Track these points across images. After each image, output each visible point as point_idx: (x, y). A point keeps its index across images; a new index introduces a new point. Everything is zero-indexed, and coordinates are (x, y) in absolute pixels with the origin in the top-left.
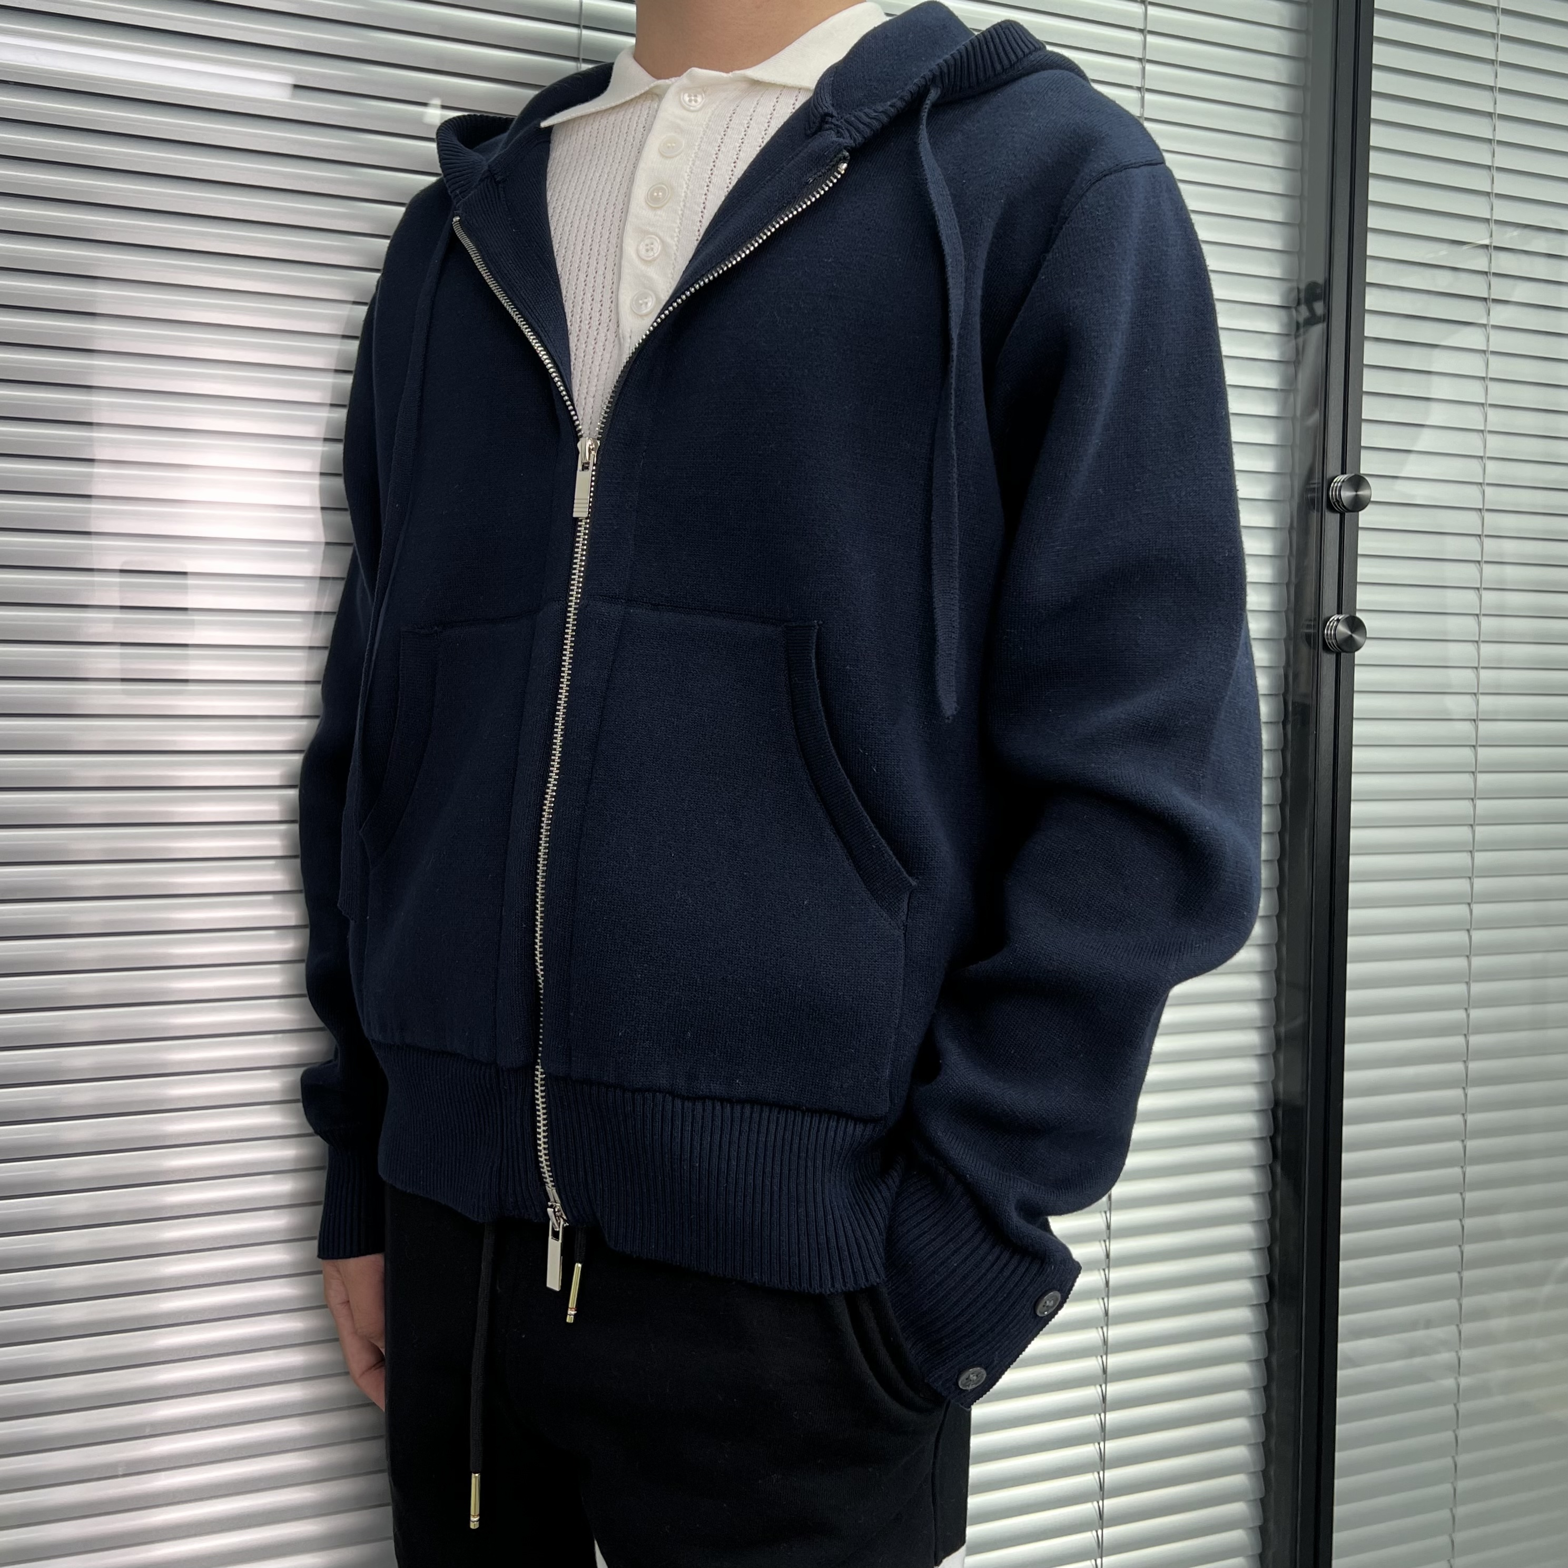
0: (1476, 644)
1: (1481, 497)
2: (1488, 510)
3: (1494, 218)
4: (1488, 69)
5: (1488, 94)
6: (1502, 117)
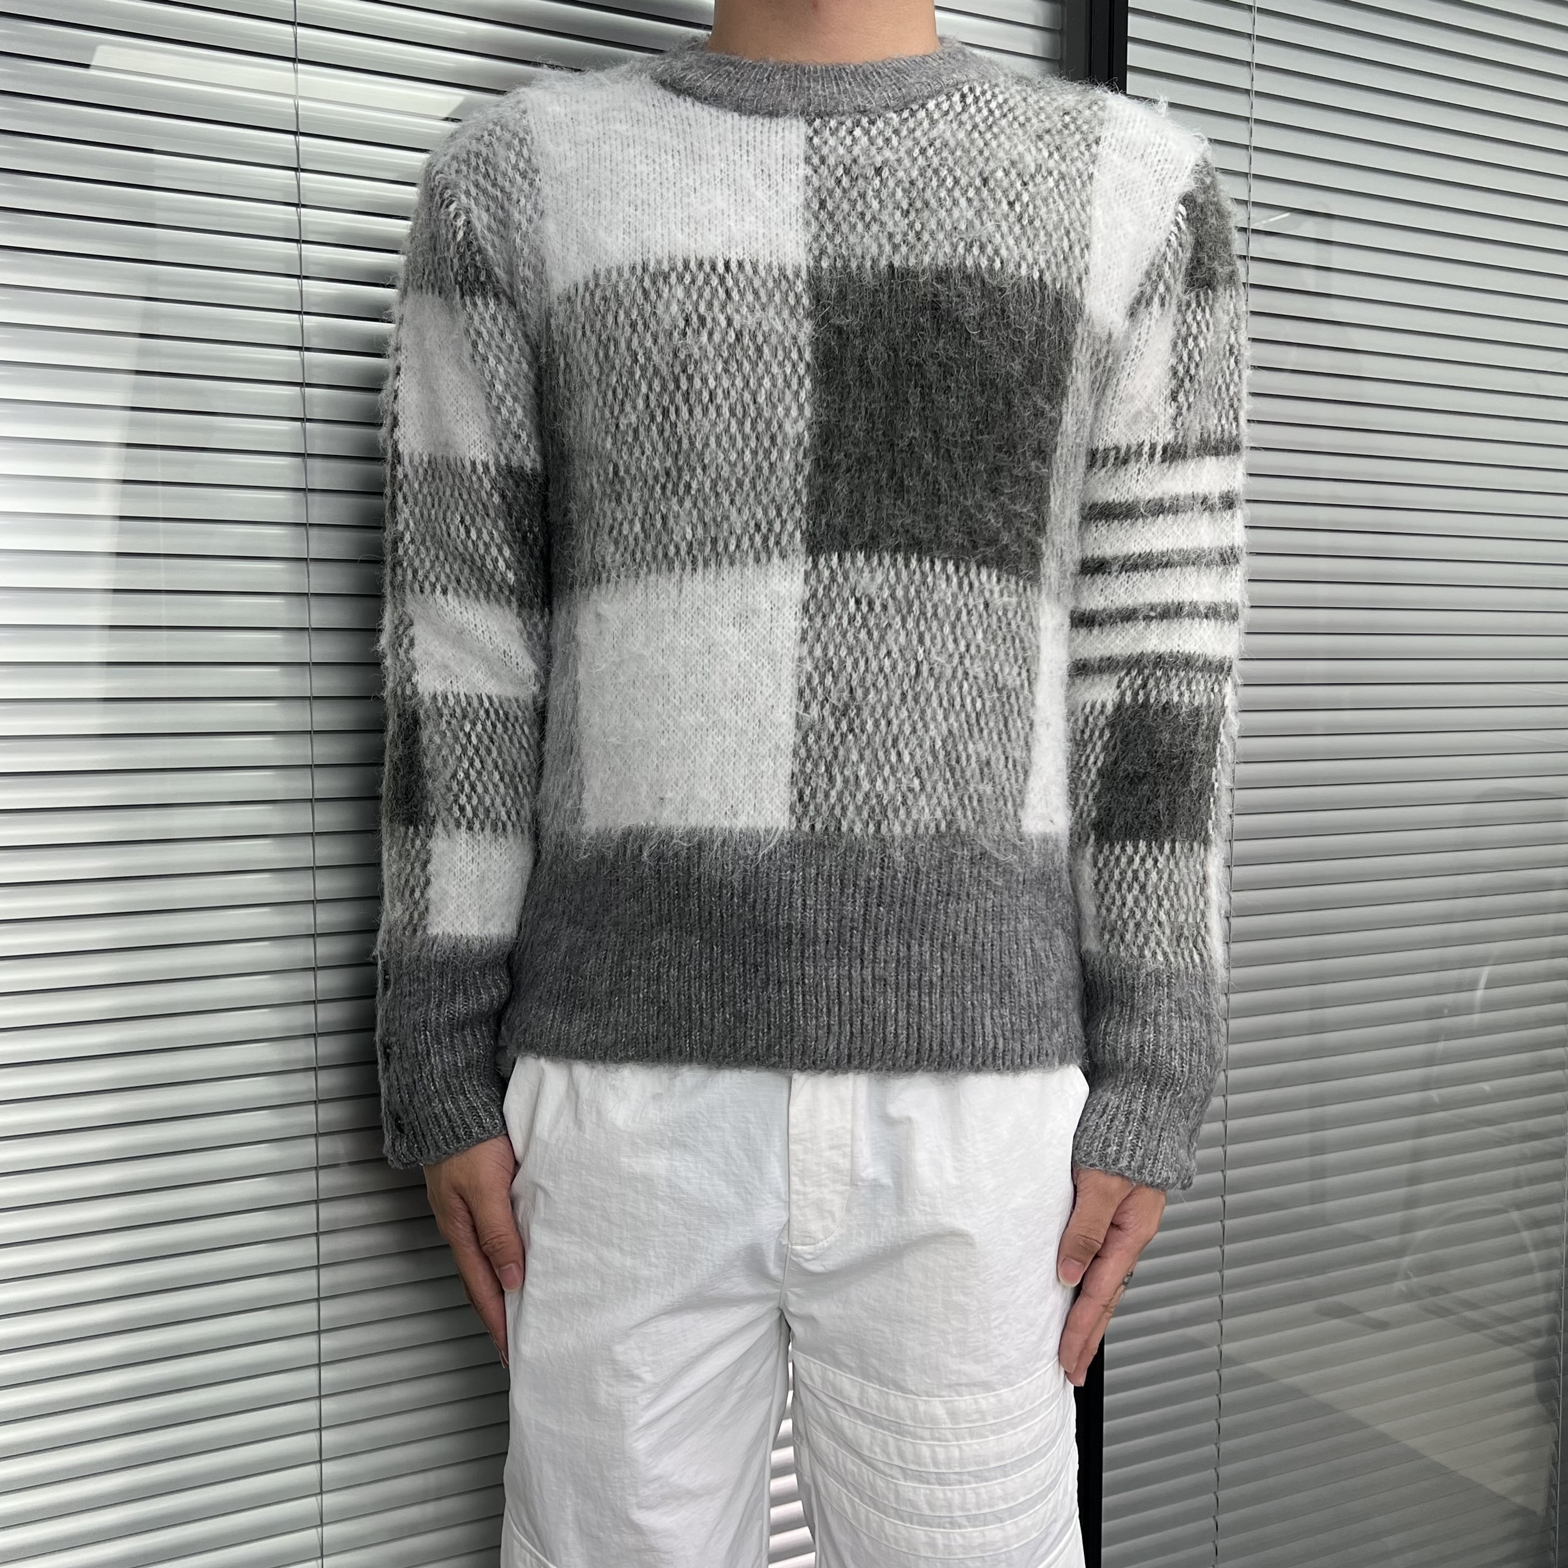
4: (1245, 42)
5: (1244, 70)
6: (1259, 94)
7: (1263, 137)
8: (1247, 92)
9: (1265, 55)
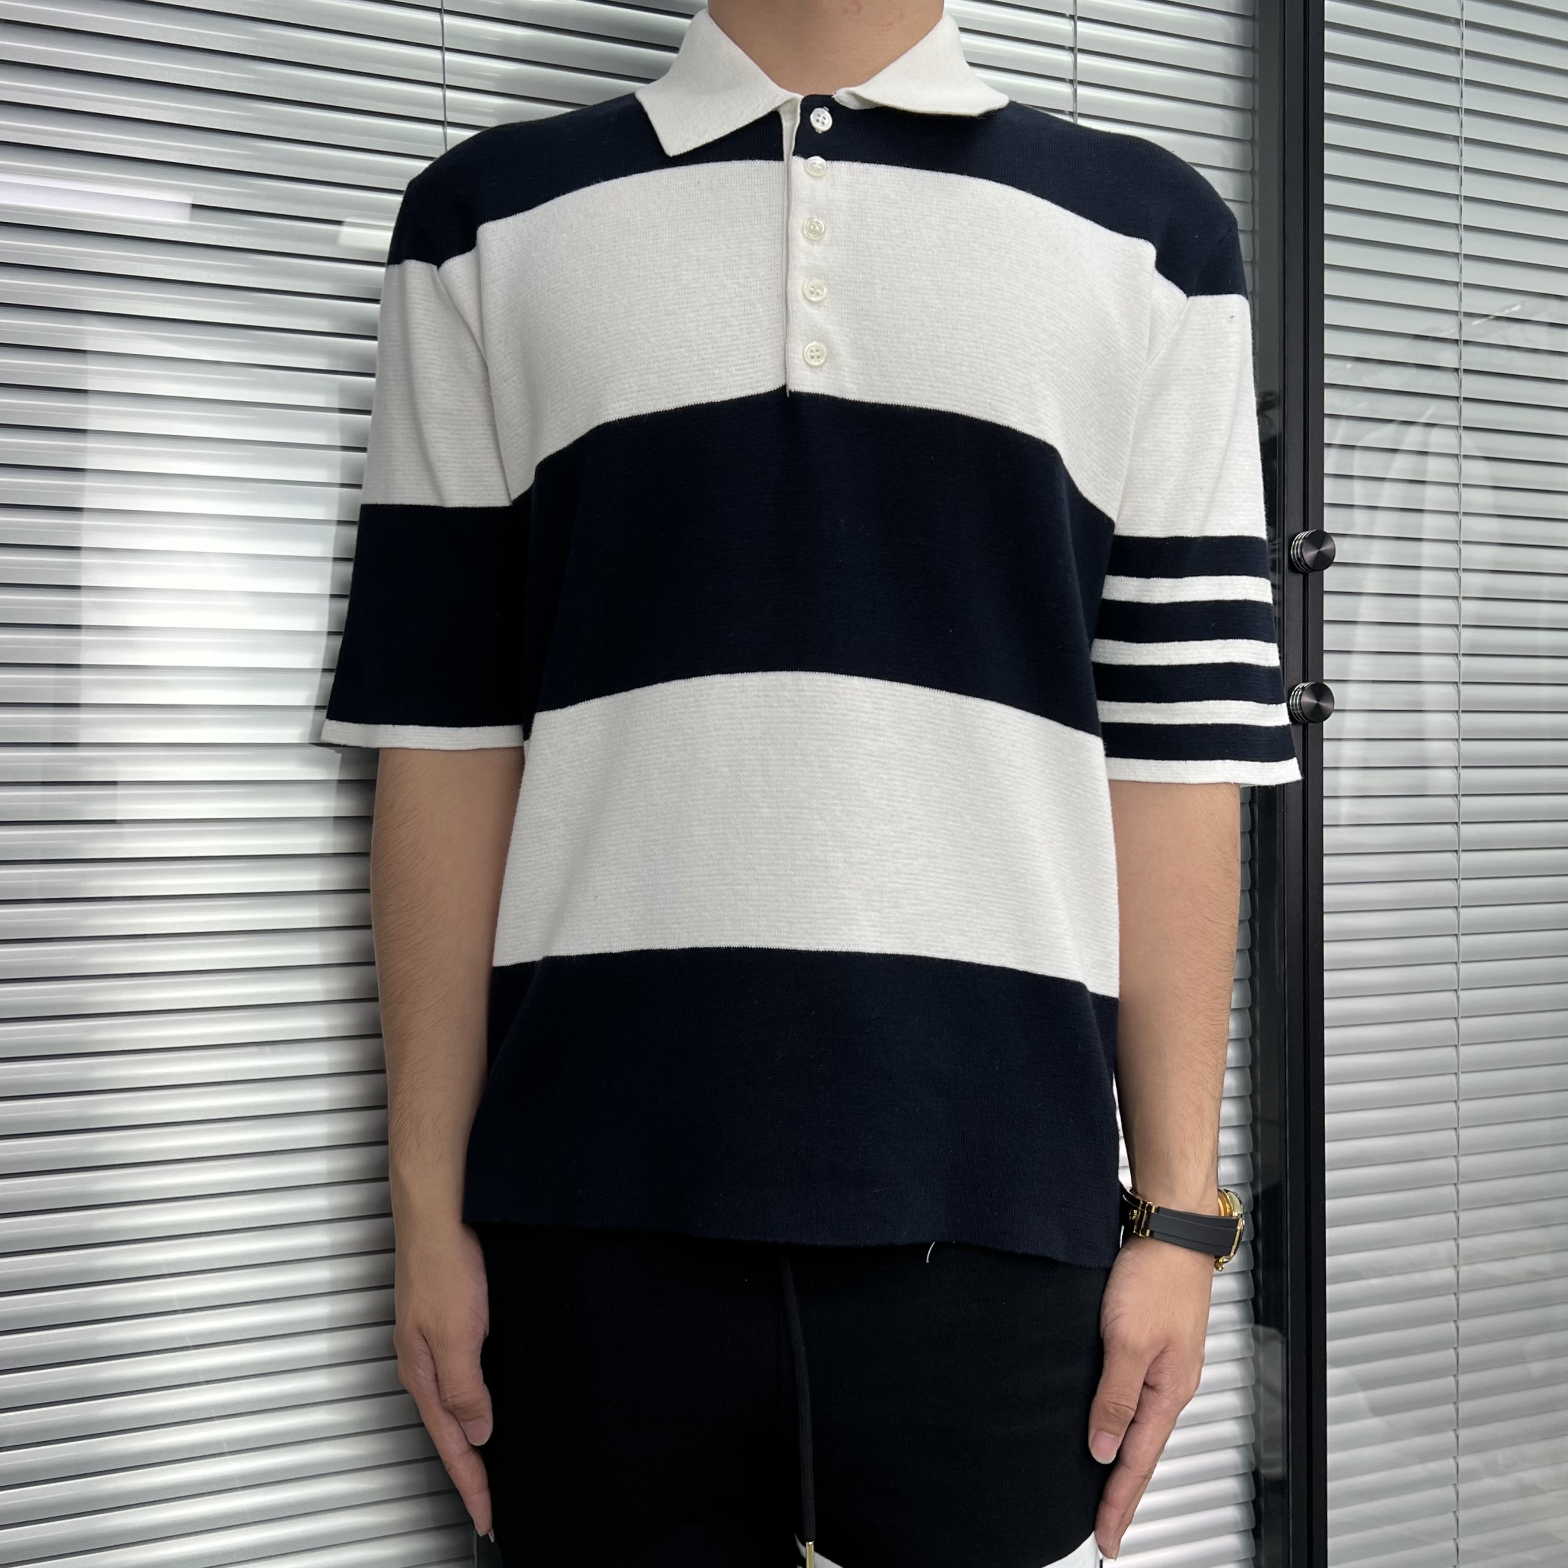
0: (1456, 715)
1: (1457, 555)
2: (1464, 570)
3: (1463, 252)
4: (1452, 87)
5: (1453, 116)
6: (1469, 141)
7: (1474, 187)
8: (1456, 139)
9: (1475, 99)
